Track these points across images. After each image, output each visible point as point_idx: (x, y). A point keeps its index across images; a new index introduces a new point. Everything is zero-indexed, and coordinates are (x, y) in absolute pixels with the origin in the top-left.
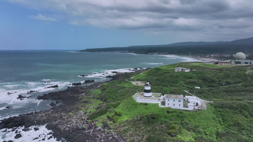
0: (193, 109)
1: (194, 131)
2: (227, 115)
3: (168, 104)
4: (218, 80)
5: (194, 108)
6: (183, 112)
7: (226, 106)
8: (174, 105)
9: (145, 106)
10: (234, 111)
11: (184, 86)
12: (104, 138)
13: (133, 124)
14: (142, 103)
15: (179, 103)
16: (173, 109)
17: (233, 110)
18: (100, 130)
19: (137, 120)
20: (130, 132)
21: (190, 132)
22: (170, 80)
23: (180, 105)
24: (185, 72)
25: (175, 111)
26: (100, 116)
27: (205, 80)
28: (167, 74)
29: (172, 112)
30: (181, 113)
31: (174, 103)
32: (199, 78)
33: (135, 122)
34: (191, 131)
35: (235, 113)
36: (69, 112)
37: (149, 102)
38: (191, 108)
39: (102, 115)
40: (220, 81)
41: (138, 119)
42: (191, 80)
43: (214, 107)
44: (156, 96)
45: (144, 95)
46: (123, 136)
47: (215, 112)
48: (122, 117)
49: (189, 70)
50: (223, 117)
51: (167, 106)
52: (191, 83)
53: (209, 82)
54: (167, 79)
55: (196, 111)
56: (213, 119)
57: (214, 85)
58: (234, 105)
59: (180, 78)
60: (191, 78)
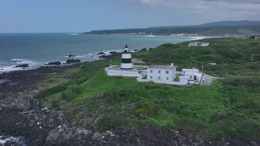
0: (186, 84)
1: (178, 112)
2: (238, 93)
3: (151, 77)
4: (246, 55)
5: (189, 82)
6: (169, 87)
7: (242, 83)
8: (159, 78)
9: (117, 80)
10: (253, 89)
11: (194, 63)
12: (42, 120)
13: (92, 103)
14: (113, 77)
15: (167, 75)
16: (157, 83)
17: (251, 88)
18: (45, 110)
19: (99, 98)
20: (81, 113)
21: (171, 114)
22: (175, 55)
23: (167, 78)
24: (202, 47)
25: (158, 86)
26: (53, 94)
27: (226, 55)
28: (175, 49)
29: (154, 87)
30: (166, 89)
31: (159, 75)
32: (219, 53)
33: (95, 100)
34: (174, 112)
35: (253, 92)
36: (19, 92)
37: (124, 75)
38: (183, 81)
39: (56, 93)
40: (248, 56)
41: (101, 96)
42: (206, 55)
43: (223, 84)
44: (138, 69)
45: (121, 67)
46: (70, 118)
47: (223, 90)
48: (82, 95)
49: (208, 44)
50: (233, 95)
51: (148, 79)
52: (205, 58)
53: (231, 57)
54: (172, 54)
55: (191, 87)
56: (216, 98)
57: (238, 61)
58: (254, 81)
59: (192, 53)
60: (207, 53)
